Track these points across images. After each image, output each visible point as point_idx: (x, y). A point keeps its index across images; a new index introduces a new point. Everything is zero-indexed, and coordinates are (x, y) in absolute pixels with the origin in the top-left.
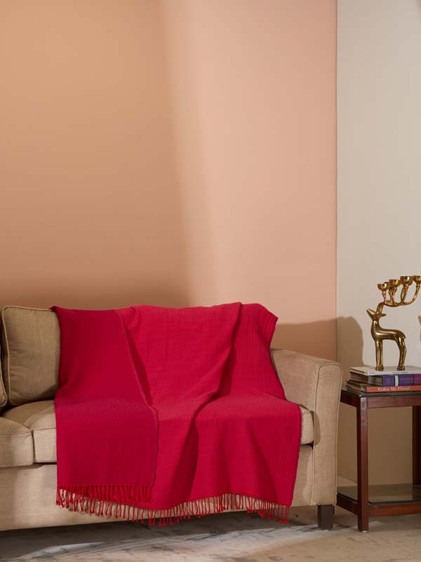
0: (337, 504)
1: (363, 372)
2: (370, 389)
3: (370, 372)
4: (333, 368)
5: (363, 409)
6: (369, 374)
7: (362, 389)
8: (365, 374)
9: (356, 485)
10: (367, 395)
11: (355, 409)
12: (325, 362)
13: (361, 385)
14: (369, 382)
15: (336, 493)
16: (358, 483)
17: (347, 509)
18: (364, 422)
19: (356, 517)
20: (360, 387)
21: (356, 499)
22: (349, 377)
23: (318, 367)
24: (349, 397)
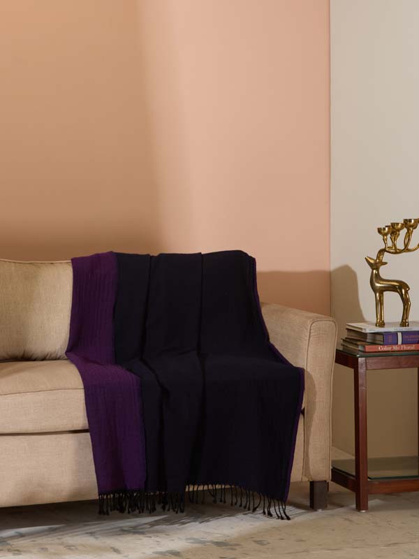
0: (332, 480)
1: (361, 329)
2: (369, 348)
3: (369, 329)
4: (326, 325)
5: (361, 370)
6: (368, 331)
7: (360, 348)
8: (363, 331)
9: (354, 458)
10: (366, 355)
11: (351, 371)
12: (317, 318)
13: (358, 343)
14: (368, 341)
15: (331, 468)
16: (356, 456)
17: (344, 486)
18: (362, 385)
19: (354, 495)
20: (357, 345)
21: (354, 474)
22: (345, 335)
23: (309, 322)
24: (345, 358)
